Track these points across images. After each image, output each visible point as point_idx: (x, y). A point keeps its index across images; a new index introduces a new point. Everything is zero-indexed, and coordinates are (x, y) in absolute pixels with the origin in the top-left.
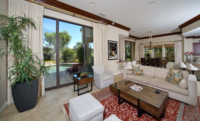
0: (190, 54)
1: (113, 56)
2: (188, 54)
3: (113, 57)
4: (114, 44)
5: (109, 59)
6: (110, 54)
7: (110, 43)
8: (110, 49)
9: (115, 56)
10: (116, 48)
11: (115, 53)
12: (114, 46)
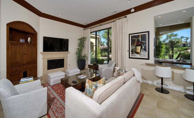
1: (138, 53)
3: (138, 55)
4: (140, 37)
5: (131, 57)
6: (132, 51)
7: (132, 36)
8: (132, 45)
9: (142, 53)
10: (146, 41)
11: (142, 50)
12: (140, 39)
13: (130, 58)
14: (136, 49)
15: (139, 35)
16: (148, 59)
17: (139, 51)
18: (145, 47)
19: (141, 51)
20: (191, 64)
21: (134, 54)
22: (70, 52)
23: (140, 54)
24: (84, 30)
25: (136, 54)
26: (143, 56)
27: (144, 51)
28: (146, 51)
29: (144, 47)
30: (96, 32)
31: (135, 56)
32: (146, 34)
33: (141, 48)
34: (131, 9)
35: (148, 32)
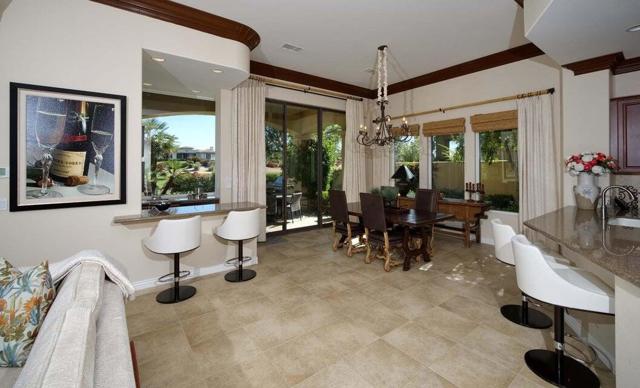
0: (591, 164)
1: (69, 182)
2: (580, 167)
3: (72, 189)
4: (83, 111)
5: (22, 202)
7: (29, 97)
9: (92, 180)
10: (112, 131)
11: (92, 166)
12: (83, 120)
13: (15, 208)
14: (57, 161)
15: (80, 102)
16: (123, 200)
17: (76, 170)
18: (109, 155)
19: (86, 173)
20: (216, 201)
21: (50, 186)
23: (85, 183)
25: (58, 188)
26: (96, 190)
27: (100, 169)
28: (113, 172)
29: (103, 155)
31: (55, 195)
32: (113, 106)
33: (89, 159)
35: (123, 100)
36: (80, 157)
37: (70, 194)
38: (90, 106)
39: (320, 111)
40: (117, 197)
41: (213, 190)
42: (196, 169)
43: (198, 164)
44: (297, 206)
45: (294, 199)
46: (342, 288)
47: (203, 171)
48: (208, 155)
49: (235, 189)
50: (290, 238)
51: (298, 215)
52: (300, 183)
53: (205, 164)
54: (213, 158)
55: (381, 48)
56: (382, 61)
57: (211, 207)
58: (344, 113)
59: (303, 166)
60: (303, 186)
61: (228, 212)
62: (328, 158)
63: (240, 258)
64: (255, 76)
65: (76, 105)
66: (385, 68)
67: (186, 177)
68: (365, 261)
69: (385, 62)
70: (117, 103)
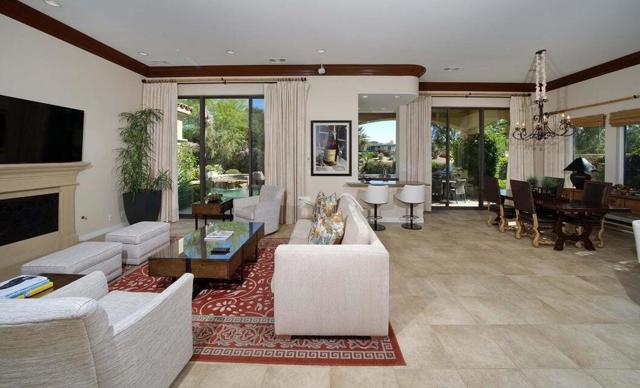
1: (330, 164)
3: (331, 168)
5: (315, 172)
6: (319, 161)
7: (318, 127)
8: (317, 145)
9: (338, 164)
10: (345, 139)
12: (335, 134)
13: (313, 174)
14: (326, 154)
16: (350, 175)
17: (332, 159)
18: (344, 151)
20: (397, 180)
21: (323, 166)
22: (88, 165)
24: (144, 81)
25: (326, 166)
26: (339, 168)
27: (341, 158)
28: (346, 160)
30: (202, 99)
31: (325, 170)
32: (346, 126)
33: (337, 153)
34: (319, 66)
35: (350, 122)
36: (333, 152)
37: (330, 170)
38: (337, 127)
39: (481, 110)
40: (348, 172)
41: (393, 173)
42: (380, 158)
43: (381, 154)
44: (462, 190)
45: (459, 184)
46: (485, 247)
47: (385, 160)
48: (390, 146)
49: (409, 172)
50: (451, 213)
51: (462, 198)
52: (466, 172)
53: (387, 155)
54: (393, 150)
55: (540, 53)
56: (540, 64)
57: (394, 182)
58: (508, 109)
59: (469, 157)
60: (469, 174)
61: (403, 186)
62: (496, 150)
63: (412, 215)
64: (424, 92)
65: (331, 128)
66: (543, 70)
67: (375, 164)
68: (515, 237)
69: (543, 65)
70: (347, 124)
